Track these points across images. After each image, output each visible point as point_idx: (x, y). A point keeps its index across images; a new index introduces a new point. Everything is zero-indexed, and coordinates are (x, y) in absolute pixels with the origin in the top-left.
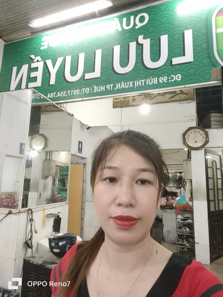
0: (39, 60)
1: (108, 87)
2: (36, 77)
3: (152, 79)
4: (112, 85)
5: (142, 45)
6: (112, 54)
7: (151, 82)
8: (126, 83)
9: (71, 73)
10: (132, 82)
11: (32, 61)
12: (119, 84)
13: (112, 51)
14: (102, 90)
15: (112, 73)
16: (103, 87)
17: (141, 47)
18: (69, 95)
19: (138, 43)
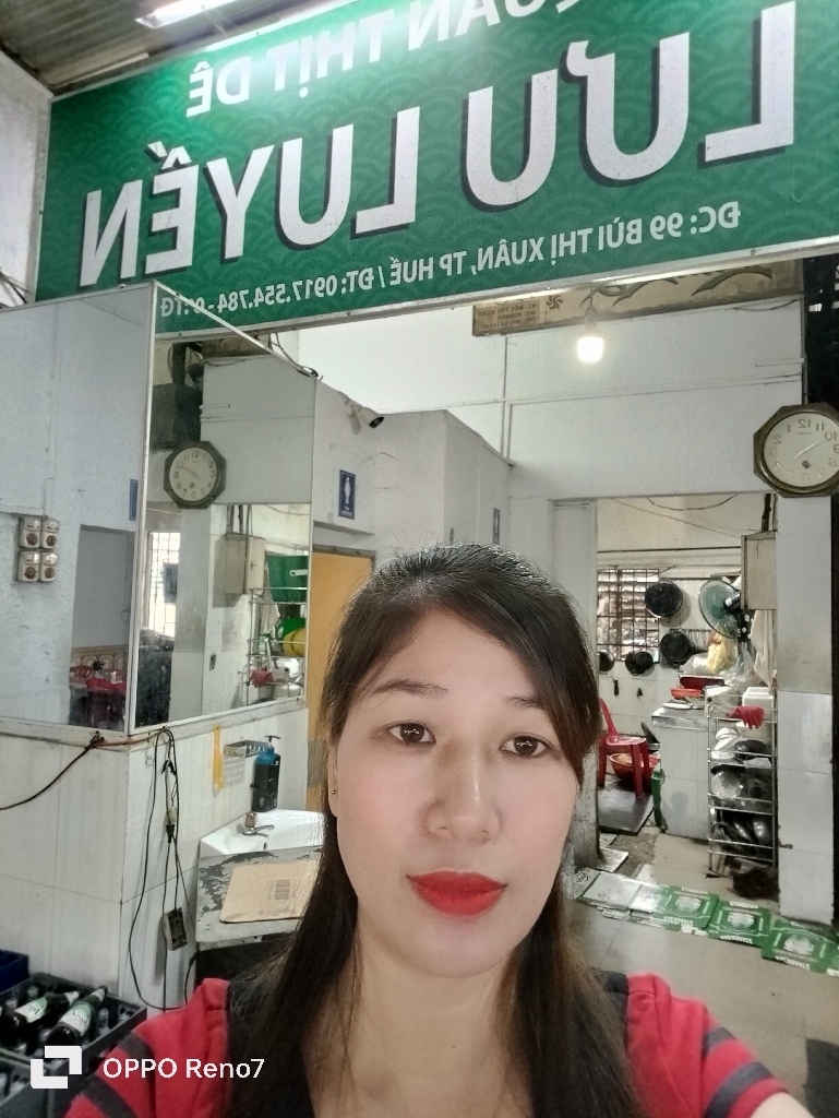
0: (182, 162)
1: (446, 262)
2: (174, 231)
3: (621, 225)
4: (460, 255)
5: (583, 81)
6: (459, 127)
7: (615, 238)
8: (514, 244)
9: (302, 209)
10: (541, 240)
11: (156, 165)
12: (490, 250)
13: (460, 113)
14: (421, 278)
15: (463, 202)
16: (426, 264)
17: (575, 90)
18: (298, 298)
19: (565, 76)
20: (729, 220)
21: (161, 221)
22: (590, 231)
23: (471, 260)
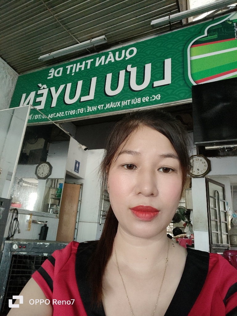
0: (45, 88)
1: (99, 107)
2: (41, 101)
3: (136, 99)
4: (102, 105)
5: (130, 72)
6: (104, 81)
7: (135, 102)
8: (114, 103)
9: (70, 97)
10: (120, 102)
11: (39, 88)
13: (105, 78)
14: (94, 110)
15: (104, 95)
16: (95, 107)
17: (128, 74)
18: (66, 115)
19: (126, 71)
20: (158, 98)
21: (38, 100)
22: (130, 100)
23: (105, 106)
